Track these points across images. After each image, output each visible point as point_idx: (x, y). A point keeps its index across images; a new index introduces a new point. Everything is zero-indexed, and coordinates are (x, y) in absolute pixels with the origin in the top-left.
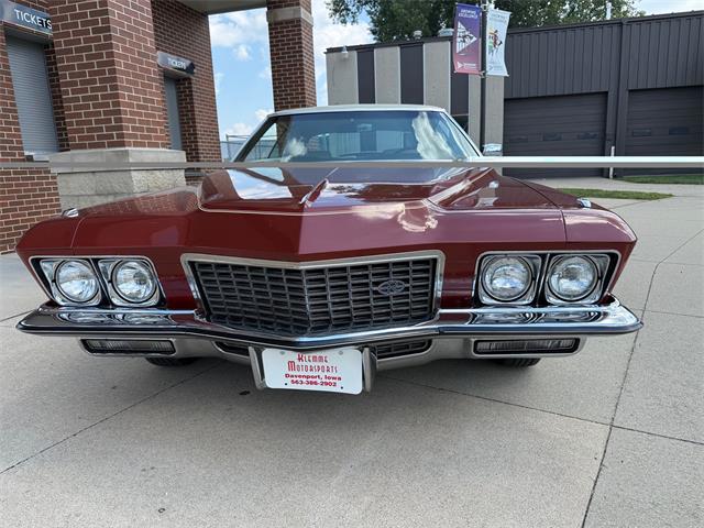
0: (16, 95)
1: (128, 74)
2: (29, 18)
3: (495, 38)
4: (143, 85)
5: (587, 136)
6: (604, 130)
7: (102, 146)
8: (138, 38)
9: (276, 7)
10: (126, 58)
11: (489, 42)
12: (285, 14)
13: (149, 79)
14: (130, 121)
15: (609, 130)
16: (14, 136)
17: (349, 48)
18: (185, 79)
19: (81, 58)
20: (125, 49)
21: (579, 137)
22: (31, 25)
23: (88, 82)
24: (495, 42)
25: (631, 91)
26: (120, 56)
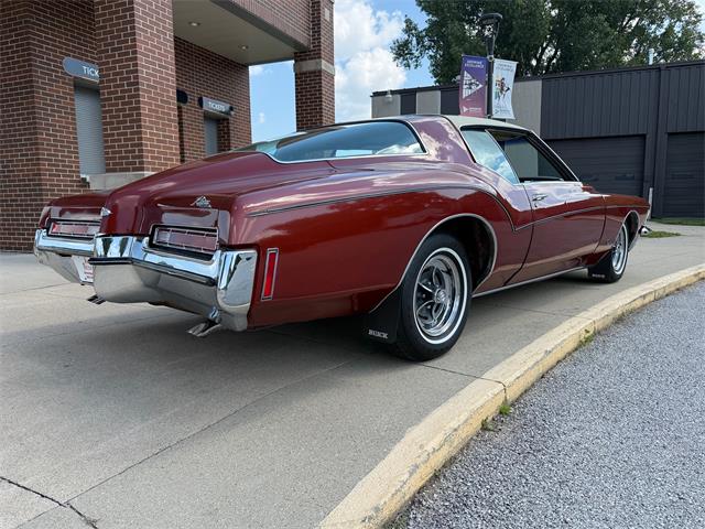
0: (79, 131)
1: (151, 116)
2: (93, 72)
3: (502, 85)
4: (163, 125)
5: (624, 178)
6: (643, 172)
7: (127, 170)
8: (162, 90)
9: (302, 60)
10: (150, 104)
11: (495, 89)
12: (309, 66)
13: (169, 120)
14: (149, 151)
15: (648, 172)
16: (74, 162)
17: (393, 92)
18: (224, 119)
19: (117, 105)
20: (150, 98)
21: (617, 178)
22: (94, 77)
23: (122, 122)
24: (502, 89)
25: (670, 134)
26: (145, 103)
